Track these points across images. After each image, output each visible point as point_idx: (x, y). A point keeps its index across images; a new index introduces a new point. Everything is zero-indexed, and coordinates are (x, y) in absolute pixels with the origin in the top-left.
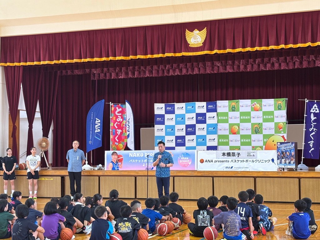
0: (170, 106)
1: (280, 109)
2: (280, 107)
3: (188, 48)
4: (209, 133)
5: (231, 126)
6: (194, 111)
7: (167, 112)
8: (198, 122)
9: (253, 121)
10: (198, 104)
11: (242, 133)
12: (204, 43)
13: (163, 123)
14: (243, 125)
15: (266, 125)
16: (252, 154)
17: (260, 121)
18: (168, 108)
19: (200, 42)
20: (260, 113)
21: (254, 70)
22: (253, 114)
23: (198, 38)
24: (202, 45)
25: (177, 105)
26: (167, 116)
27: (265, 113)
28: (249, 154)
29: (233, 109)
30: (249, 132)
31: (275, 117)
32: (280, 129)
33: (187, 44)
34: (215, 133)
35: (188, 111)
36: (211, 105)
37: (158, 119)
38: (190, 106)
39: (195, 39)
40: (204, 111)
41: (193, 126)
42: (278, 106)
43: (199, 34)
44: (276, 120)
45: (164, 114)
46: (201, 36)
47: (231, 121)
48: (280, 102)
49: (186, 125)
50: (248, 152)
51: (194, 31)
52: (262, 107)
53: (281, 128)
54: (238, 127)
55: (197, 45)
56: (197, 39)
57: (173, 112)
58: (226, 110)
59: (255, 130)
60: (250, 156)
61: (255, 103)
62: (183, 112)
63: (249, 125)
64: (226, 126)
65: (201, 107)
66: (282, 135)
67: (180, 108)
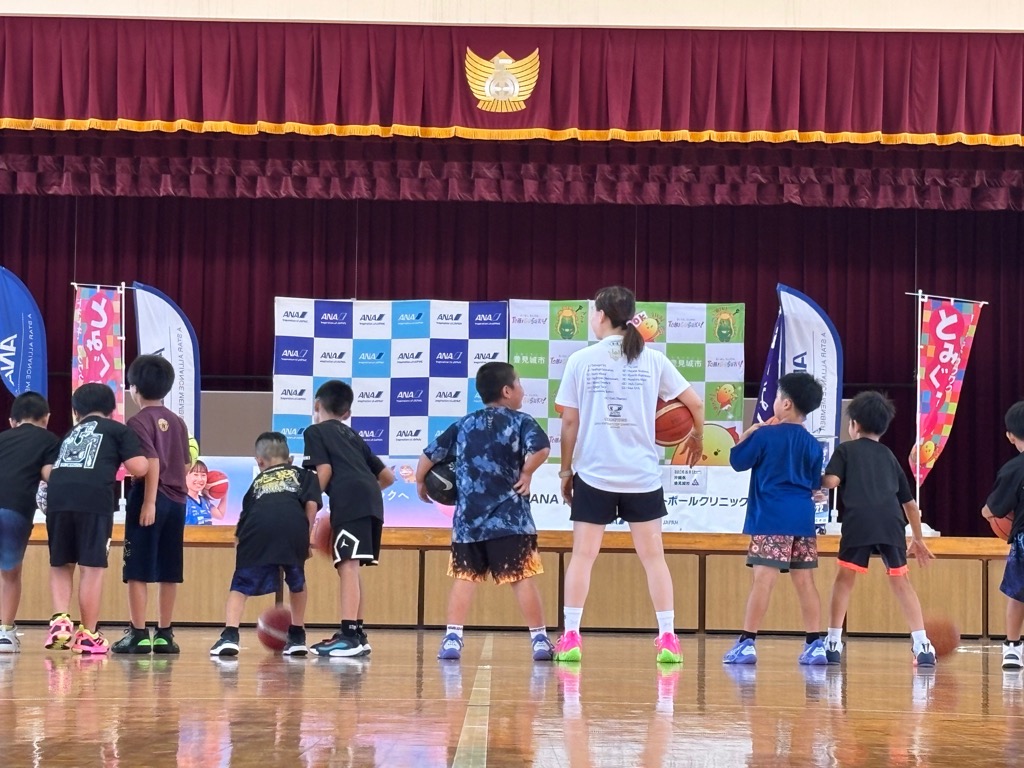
0: (333, 309)
1: (724, 338)
2: (724, 332)
3: (473, 114)
6: (422, 332)
7: (322, 330)
8: (437, 370)
10: (438, 307)
12: (532, 102)
13: (305, 368)
16: (690, 478)
18: (325, 316)
19: (515, 97)
21: (572, 201)
23: (509, 83)
24: (524, 107)
25: (361, 308)
26: (322, 345)
28: (680, 478)
29: (567, 330)
31: (707, 364)
32: (723, 406)
33: (469, 100)
35: (399, 332)
36: (486, 313)
37: (286, 353)
38: (410, 313)
39: (497, 85)
40: (460, 331)
41: (420, 385)
42: (720, 329)
43: (514, 71)
44: (712, 375)
45: (312, 336)
46: (519, 75)
48: (725, 316)
49: (392, 379)
50: (676, 472)
51: (496, 58)
52: (664, 328)
53: (728, 402)
55: (504, 106)
56: (507, 85)
57: (344, 331)
58: (542, 333)
60: (684, 483)
61: (644, 313)
62: (383, 332)
65: (449, 317)
66: (728, 425)
67: (372, 316)
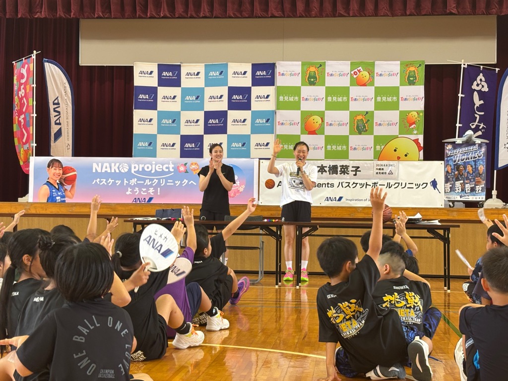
2: (412, 79)
4: (256, 130)
5: (306, 116)
6: (223, 82)
7: (163, 82)
8: (233, 106)
9: (354, 107)
10: (233, 67)
11: (329, 131)
13: (153, 106)
14: (332, 116)
15: (380, 116)
16: (387, 170)
17: (370, 106)
20: (369, 91)
22: (355, 91)
25: (186, 68)
26: (162, 91)
27: (379, 91)
28: (380, 169)
29: (312, 80)
30: (345, 131)
31: (400, 99)
32: (411, 125)
34: (271, 131)
35: (210, 82)
36: (262, 71)
37: (141, 96)
38: (215, 71)
42: (409, 77)
44: (404, 106)
45: (157, 86)
47: (305, 106)
48: (412, 69)
49: (205, 112)
53: (414, 123)
54: (322, 119)
58: (296, 82)
59: (358, 127)
60: (383, 173)
61: (360, 68)
62: (199, 83)
63: (343, 116)
64: (296, 115)
65: (239, 73)
67: (193, 73)
